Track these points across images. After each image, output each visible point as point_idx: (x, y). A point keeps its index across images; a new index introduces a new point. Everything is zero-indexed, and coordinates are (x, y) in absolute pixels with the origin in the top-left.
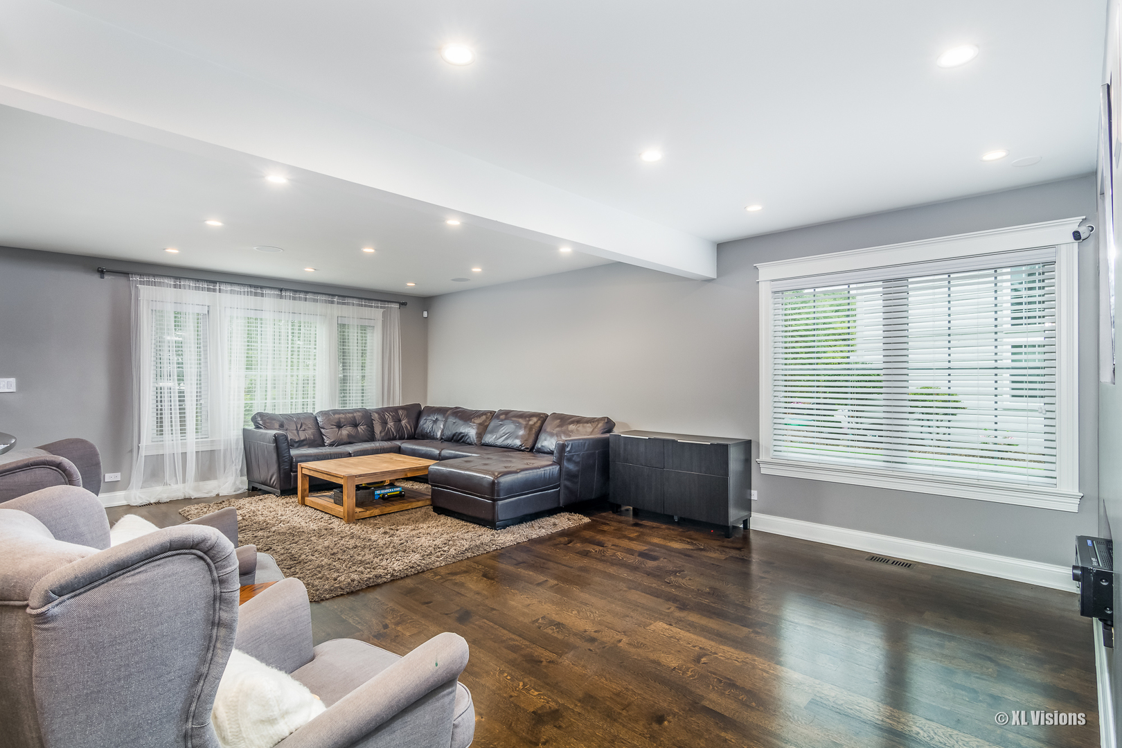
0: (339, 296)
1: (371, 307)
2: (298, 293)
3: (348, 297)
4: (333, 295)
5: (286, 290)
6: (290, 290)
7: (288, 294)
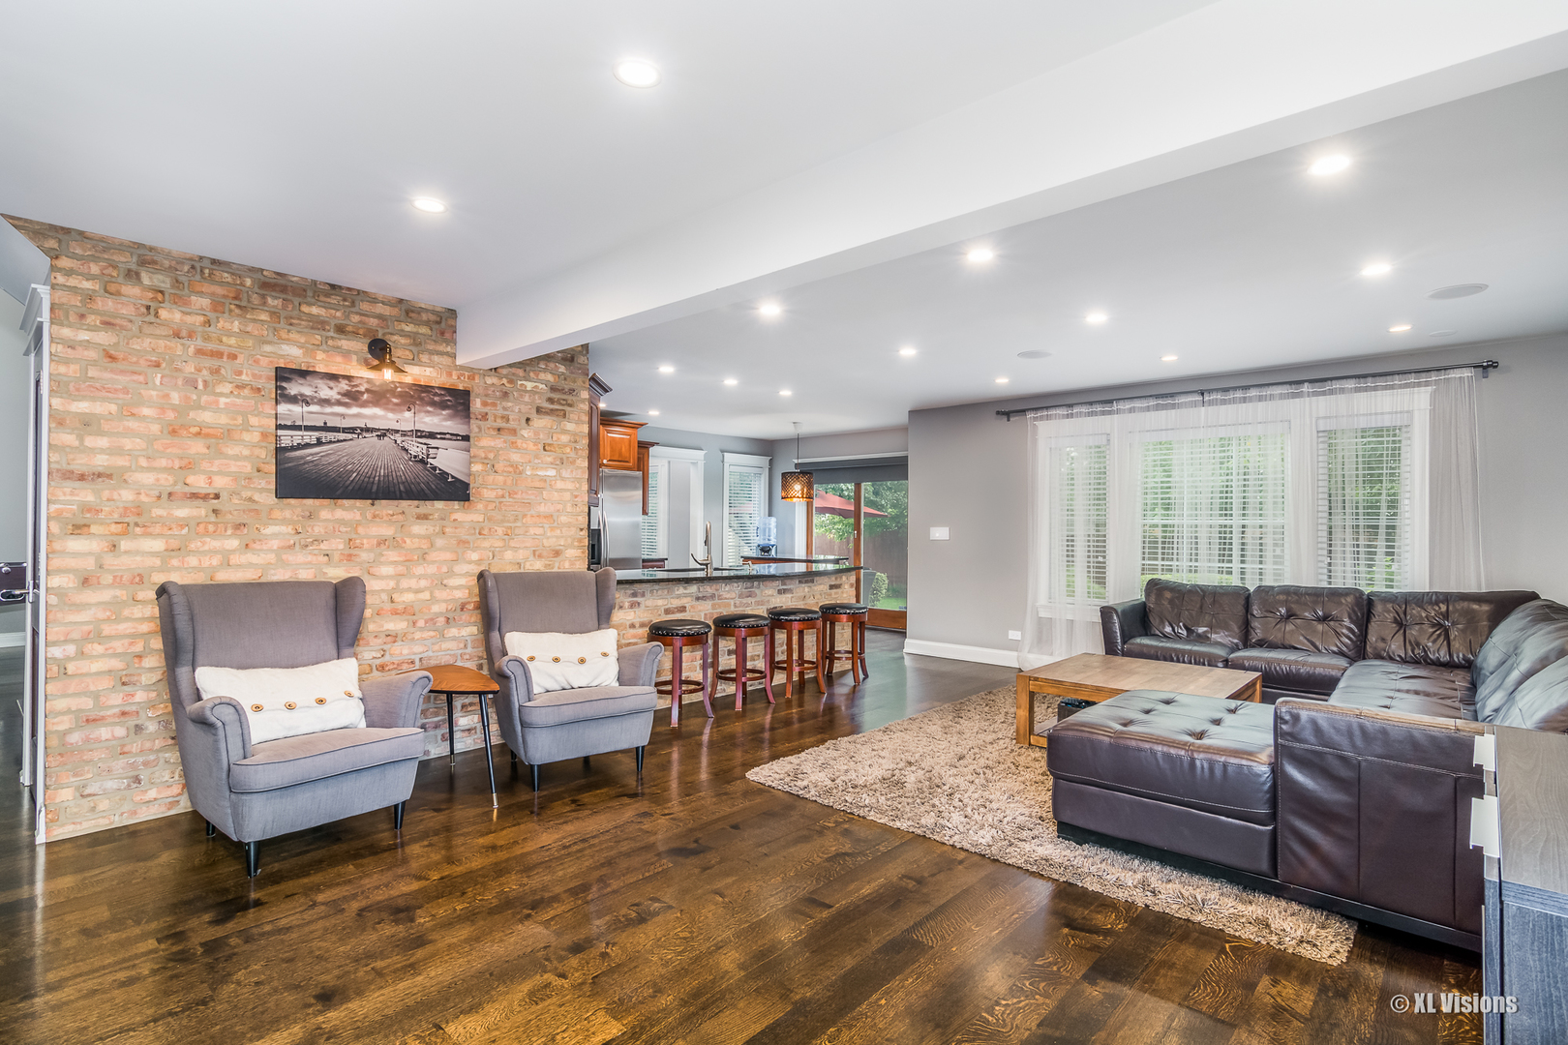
0: (1311, 381)
1: (1392, 387)
2: (1231, 392)
3: (1331, 379)
4: (1300, 382)
5: (1210, 391)
6: (1217, 390)
7: (1214, 396)
